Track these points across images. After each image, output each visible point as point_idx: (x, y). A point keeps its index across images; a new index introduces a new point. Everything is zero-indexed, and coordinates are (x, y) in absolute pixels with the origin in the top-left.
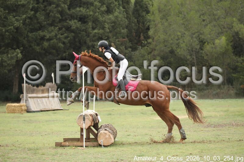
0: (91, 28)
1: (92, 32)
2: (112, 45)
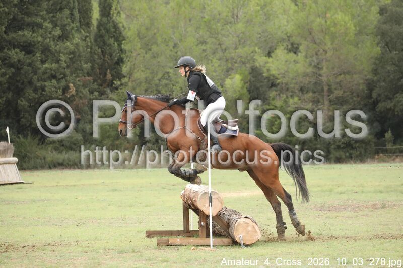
0: (40, 61)
1: (40, 66)
2: (71, 87)
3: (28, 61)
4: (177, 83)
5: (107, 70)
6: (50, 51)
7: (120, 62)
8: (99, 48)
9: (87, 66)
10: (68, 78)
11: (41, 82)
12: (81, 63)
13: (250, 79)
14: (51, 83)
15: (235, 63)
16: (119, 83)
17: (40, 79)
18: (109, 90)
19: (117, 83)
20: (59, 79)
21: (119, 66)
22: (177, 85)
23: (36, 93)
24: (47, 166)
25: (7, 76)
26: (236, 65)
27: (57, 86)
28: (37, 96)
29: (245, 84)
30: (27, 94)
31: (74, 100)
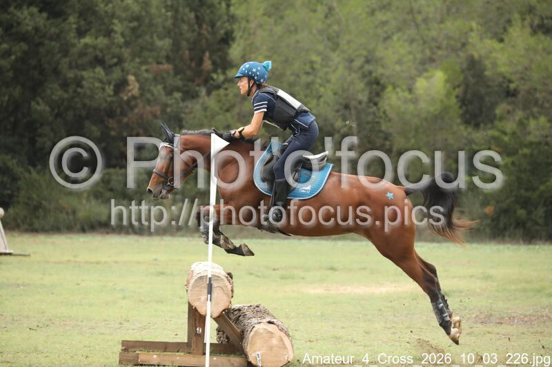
0: (75, 31)
1: (76, 41)
2: (130, 82)
3: (53, 30)
4: (328, 81)
5: (203, 52)
6: (95, 13)
7: (227, 39)
8: (191, 11)
9: (164, 44)
10: (126, 65)
11: (76, 71)
12: (152, 37)
13: (465, 78)
14: (94, 72)
15: (439, 48)
16: (221, 78)
17: (74, 64)
18: (203, 91)
19: (219, 78)
20: (111, 66)
21: (226, 46)
22: (327, 85)
23: (66, 91)
24: (78, 226)
25: (13, 57)
26: (440, 53)
27: (105, 79)
28: (66, 96)
29: (454, 88)
30: (49, 92)
31: (136, 106)
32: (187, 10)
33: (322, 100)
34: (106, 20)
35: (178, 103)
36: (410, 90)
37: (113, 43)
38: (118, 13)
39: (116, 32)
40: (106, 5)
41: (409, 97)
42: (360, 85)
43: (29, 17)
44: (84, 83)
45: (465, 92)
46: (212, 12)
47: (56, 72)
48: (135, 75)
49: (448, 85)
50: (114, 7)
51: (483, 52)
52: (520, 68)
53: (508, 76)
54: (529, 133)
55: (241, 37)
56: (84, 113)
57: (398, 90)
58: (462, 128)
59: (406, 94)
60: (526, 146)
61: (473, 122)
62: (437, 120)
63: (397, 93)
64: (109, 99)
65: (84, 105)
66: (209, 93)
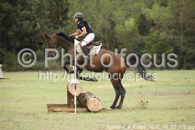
0: (20, 9)
1: (21, 12)
2: (38, 25)
3: (14, 9)
4: (98, 23)
5: (59, 15)
6: (26, 4)
7: (67, 11)
8: (55, 2)
9: (48, 13)
10: (36, 20)
11: (21, 22)
12: (44, 11)
13: (140, 21)
14: (26, 22)
15: (132, 11)
16: (65, 23)
17: (20, 19)
18: (60, 27)
19: (65, 22)
20: (31, 20)
21: (66, 13)
22: (98, 24)
23: (18, 28)
25: (2, 18)
26: (132, 13)
27: (30, 24)
28: (18, 29)
29: (137, 24)
30: (13, 28)
31: (40, 32)
32: (54, 2)
33: (96, 28)
34: (30, 6)
35: (52, 31)
36: (123, 25)
37: (32, 13)
38: (33, 3)
39: (33, 10)
40: (29, 1)
41: (123, 27)
42: (108, 24)
43: (6, 6)
44: (23, 25)
45: (140, 25)
46: (61, 3)
47: (15, 22)
48: (39, 22)
49: (135, 23)
50: (32, 2)
51: (145, 12)
52: (157, 17)
53: (153, 19)
54: (160, 37)
55: (71, 10)
56: (24, 35)
57: (120, 25)
58: (139, 36)
59: (122, 26)
60: (160, 41)
61: (143, 34)
62: (132, 34)
63: (119, 26)
64: (31, 30)
65: (24, 32)
66: (62, 27)
